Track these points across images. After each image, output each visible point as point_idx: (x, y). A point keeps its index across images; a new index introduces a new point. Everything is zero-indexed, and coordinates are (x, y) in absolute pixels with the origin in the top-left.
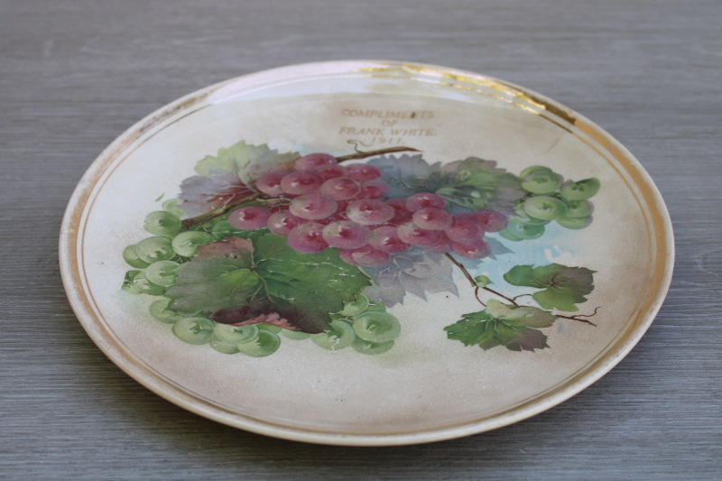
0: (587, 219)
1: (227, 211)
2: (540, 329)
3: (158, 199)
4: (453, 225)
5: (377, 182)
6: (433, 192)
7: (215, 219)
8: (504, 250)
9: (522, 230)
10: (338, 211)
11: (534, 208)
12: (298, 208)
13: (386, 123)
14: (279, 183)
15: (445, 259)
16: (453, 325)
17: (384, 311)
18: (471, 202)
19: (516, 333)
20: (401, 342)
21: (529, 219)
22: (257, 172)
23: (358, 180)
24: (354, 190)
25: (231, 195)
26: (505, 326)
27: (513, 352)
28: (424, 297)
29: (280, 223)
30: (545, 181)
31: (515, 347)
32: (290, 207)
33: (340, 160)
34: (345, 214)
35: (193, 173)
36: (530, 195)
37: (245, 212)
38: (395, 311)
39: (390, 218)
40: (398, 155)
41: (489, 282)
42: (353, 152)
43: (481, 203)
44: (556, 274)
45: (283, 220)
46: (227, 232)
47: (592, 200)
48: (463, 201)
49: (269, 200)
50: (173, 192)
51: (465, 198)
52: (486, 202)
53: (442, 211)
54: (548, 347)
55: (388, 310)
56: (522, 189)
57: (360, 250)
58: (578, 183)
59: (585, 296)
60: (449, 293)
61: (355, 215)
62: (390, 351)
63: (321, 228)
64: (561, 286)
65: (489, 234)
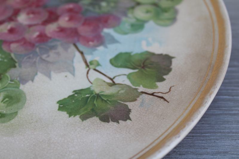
0: (173, 20)
2: (127, 103)
4: (84, 24)
6: (77, 2)
8: (114, 41)
9: (129, 27)
11: (140, 13)
15: (72, 48)
16: (65, 99)
17: (18, 87)
18: (100, 8)
19: (109, 106)
20: (24, 113)
21: (135, 20)
26: (102, 100)
27: (103, 123)
28: (49, 76)
31: (105, 119)
34: (16, 17)
36: (138, 4)
38: (25, 88)
41: (98, 64)
44: (147, 59)
47: (178, 7)
51: (96, 6)
52: (110, 9)
54: (130, 119)
55: (22, 87)
57: (17, 42)
59: (165, 77)
60: (68, 74)
62: (12, 121)
64: (149, 68)
65: (106, 31)
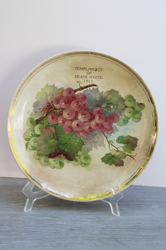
0: (140, 119)
1: (46, 115)
2: (123, 159)
3: (28, 113)
4: (105, 121)
5: (85, 102)
6: (100, 106)
7: (44, 119)
8: (117, 130)
9: (122, 122)
10: (75, 116)
11: (127, 113)
12: (65, 114)
13: (88, 73)
14: (59, 103)
15: (103, 134)
16: (103, 157)
17: (87, 153)
18: (110, 110)
19: (117, 160)
20: (91, 163)
21: (125, 117)
22: (53, 97)
23: (80, 101)
24: (79, 106)
25: (47, 108)
26: (115, 157)
27: (116, 167)
28: (97, 149)
29: (61, 121)
30: (131, 101)
31: (116, 165)
32: (63, 114)
33: (75, 91)
34: (77, 117)
35: (36, 100)
36: (126, 107)
37: (51, 116)
38: (90, 153)
39: (89, 118)
40: (91, 88)
41: (113, 142)
42: (79, 87)
43: (113, 111)
44: (129, 139)
45: (62, 120)
46: (48, 124)
47: (142, 111)
48: (108, 110)
49: (57, 111)
50: (31, 109)
51: (109, 109)
52: (114, 110)
53: (103, 115)
54: (124, 166)
55: (88, 153)
56: (124, 104)
57: (81, 132)
58: (140, 104)
59: (135, 149)
60: (102, 147)
61: (80, 117)
62: (89, 166)
63: (71, 123)
64: (130, 144)
65: (114, 124)
